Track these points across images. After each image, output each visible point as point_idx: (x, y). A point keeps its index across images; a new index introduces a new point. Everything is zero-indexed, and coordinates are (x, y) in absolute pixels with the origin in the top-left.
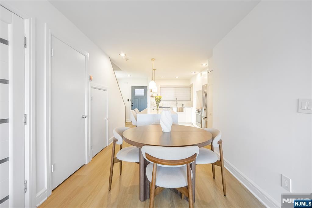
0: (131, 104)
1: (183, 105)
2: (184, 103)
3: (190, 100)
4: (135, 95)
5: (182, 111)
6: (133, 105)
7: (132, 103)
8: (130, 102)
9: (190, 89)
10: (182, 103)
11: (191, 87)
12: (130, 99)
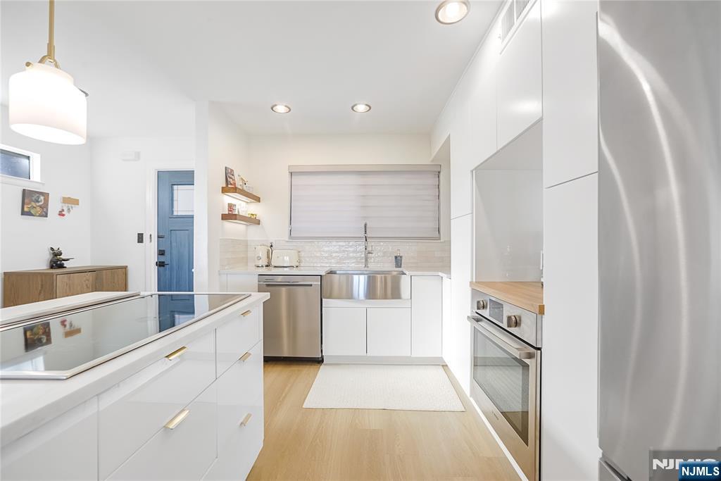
0: (154, 258)
1: (398, 261)
2: (408, 251)
3: (437, 234)
4: (175, 213)
5: (396, 294)
6: (162, 259)
7: (161, 253)
8: (151, 248)
9: (432, 181)
10: (394, 248)
11: (437, 172)
12: (151, 230)
